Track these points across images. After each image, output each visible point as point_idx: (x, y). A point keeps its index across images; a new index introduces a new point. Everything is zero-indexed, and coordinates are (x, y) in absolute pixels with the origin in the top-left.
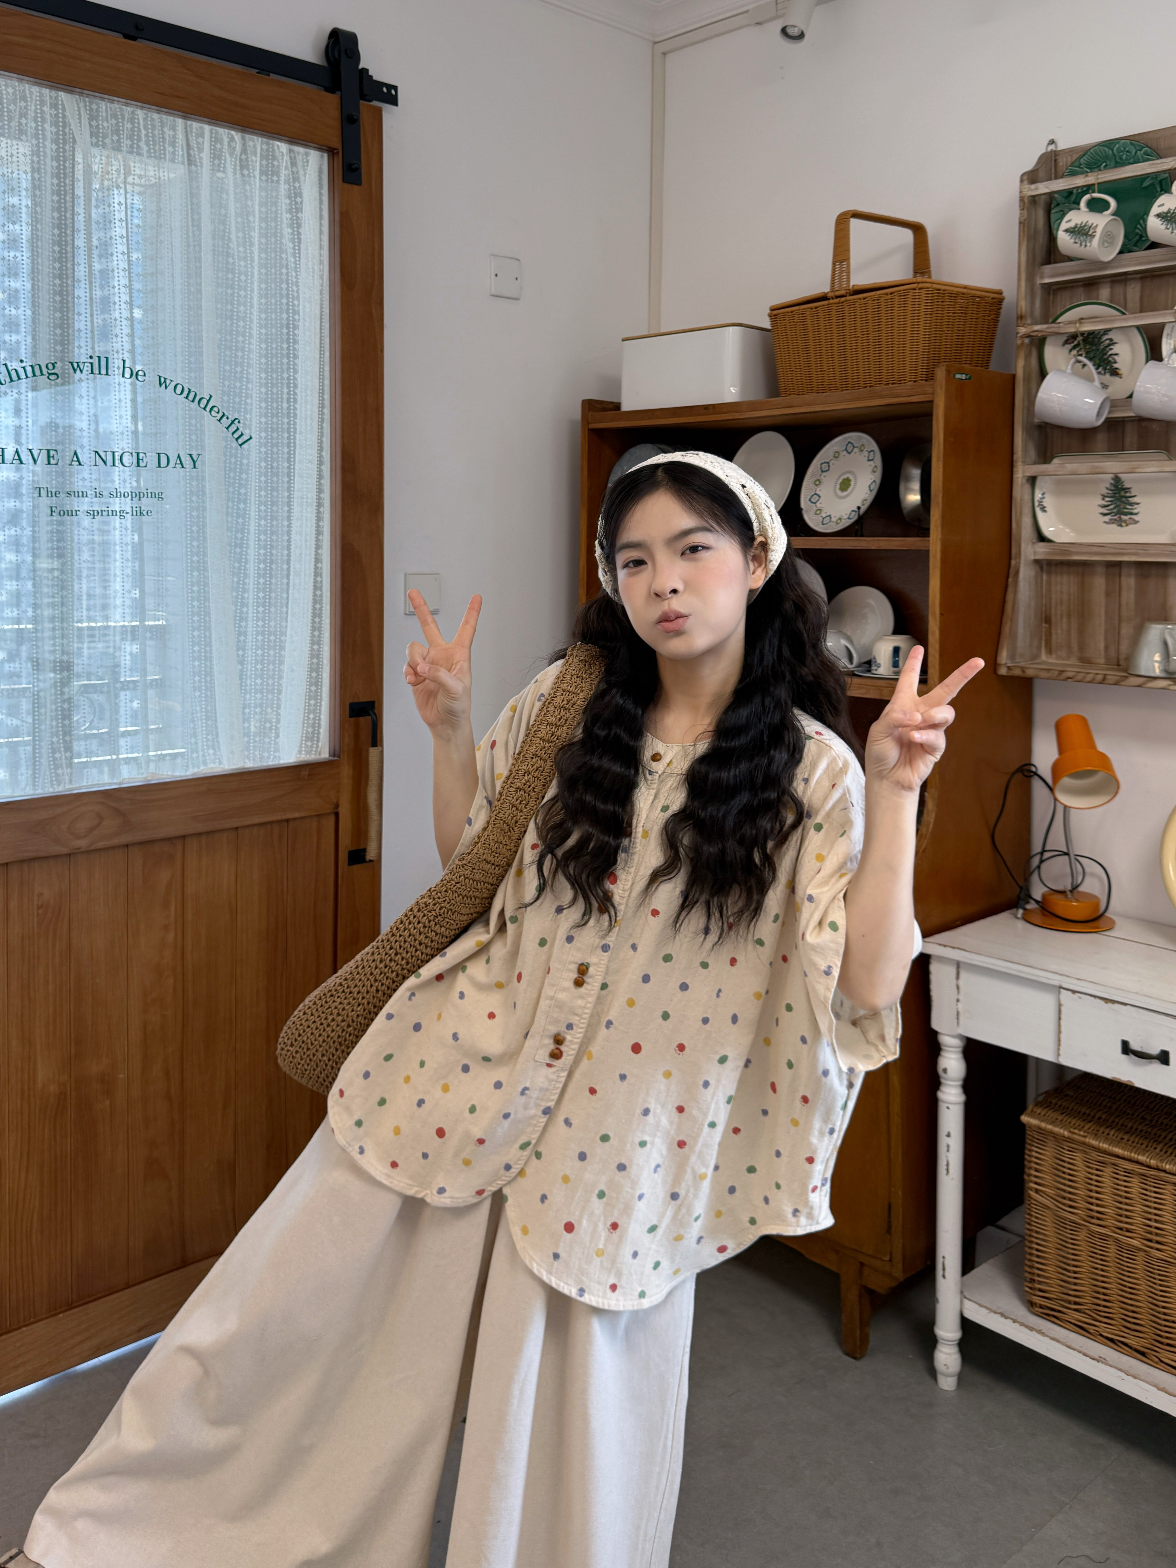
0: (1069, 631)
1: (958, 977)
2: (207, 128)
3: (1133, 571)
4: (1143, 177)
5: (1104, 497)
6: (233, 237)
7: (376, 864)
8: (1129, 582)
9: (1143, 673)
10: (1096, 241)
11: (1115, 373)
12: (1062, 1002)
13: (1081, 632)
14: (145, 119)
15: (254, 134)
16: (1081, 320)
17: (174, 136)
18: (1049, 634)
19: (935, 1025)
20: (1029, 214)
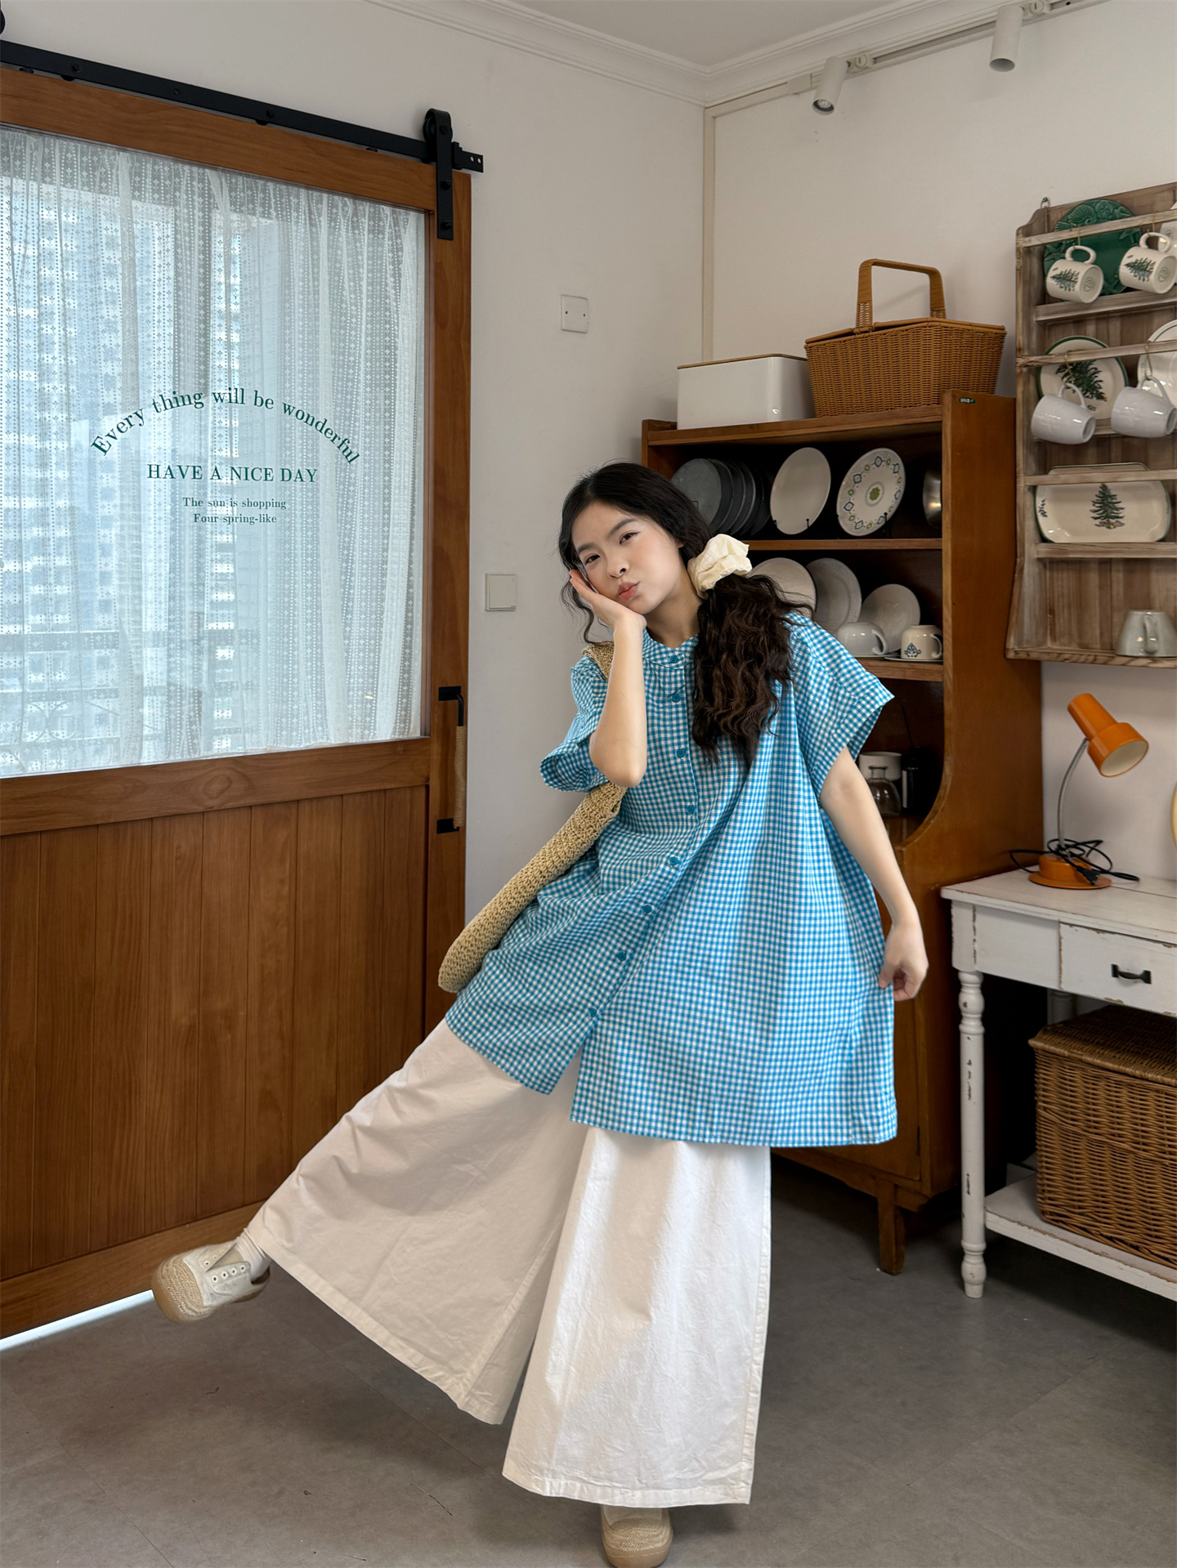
0: (1070, 620)
1: (974, 920)
2: (325, 196)
3: (1121, 567)
4: (1120, 232)
5: (1094, 503)
6: (346, 286)
7: (461, 831)
8: (1118, 576)
9: (1128, 654)
10: (1077, 286)
11: (1100, 397)
12: (1062, 935)
13: (1080, 621)
14: (274, 190)
15: (363, 200)
16: (1069, 352)
17: (298, 204)
18: (1053, 624)
19: (957, 963)
20: (1025, 262)
